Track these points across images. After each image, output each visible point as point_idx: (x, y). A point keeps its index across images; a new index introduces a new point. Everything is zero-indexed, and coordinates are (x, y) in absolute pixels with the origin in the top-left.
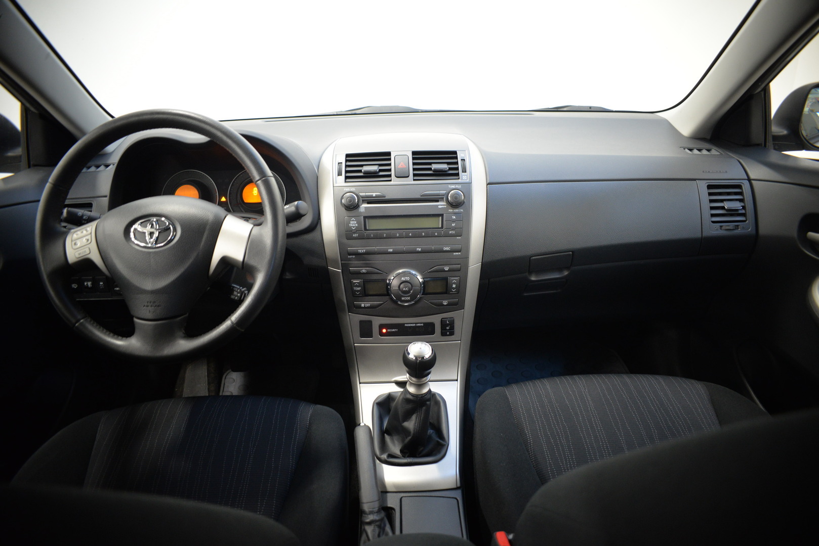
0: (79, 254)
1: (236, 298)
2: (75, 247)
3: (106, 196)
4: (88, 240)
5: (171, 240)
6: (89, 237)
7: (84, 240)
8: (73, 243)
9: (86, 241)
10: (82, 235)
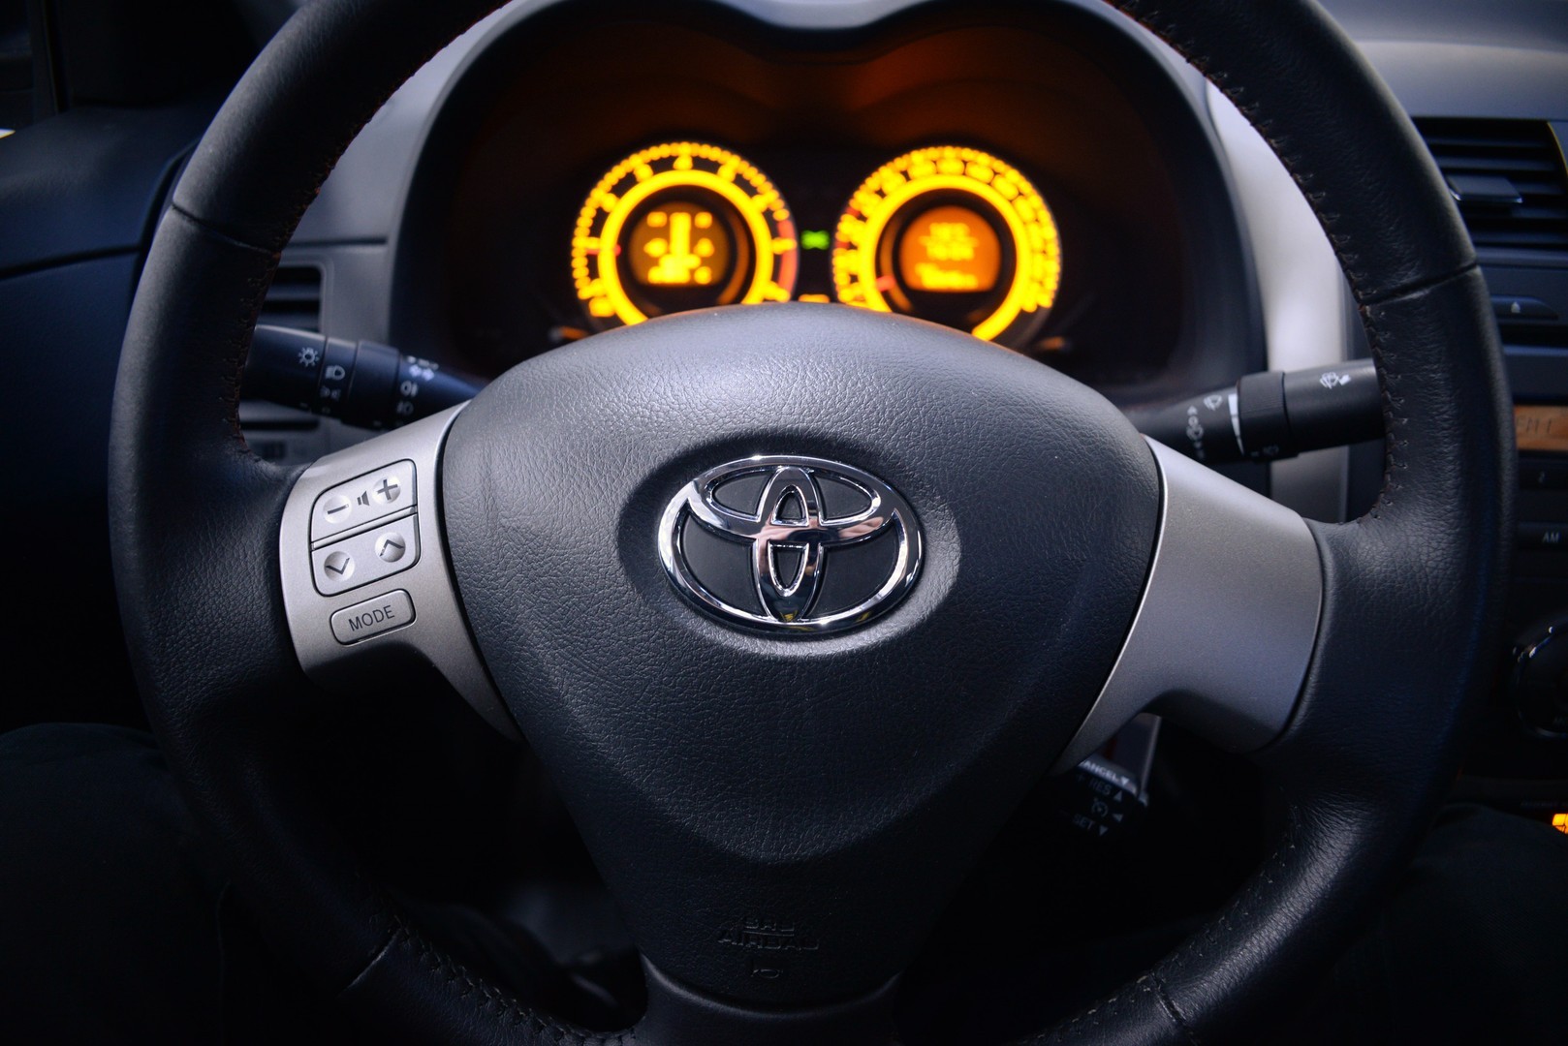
0: (355, 623)
1: (1103, 830)
2: (326, 584)
3: (379, 241)
4: (400, 547)
5: (903, 594)
6: (403, 530)
7: (379, 540)
8: (319, 557)
9: (390, 550)
10: (366, 514)
